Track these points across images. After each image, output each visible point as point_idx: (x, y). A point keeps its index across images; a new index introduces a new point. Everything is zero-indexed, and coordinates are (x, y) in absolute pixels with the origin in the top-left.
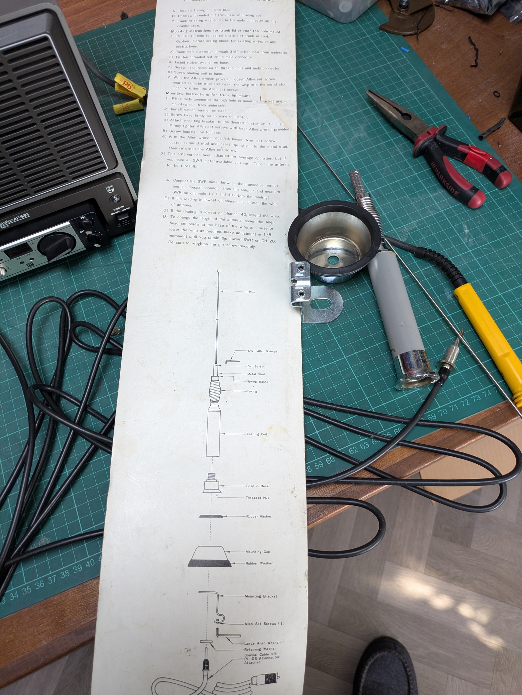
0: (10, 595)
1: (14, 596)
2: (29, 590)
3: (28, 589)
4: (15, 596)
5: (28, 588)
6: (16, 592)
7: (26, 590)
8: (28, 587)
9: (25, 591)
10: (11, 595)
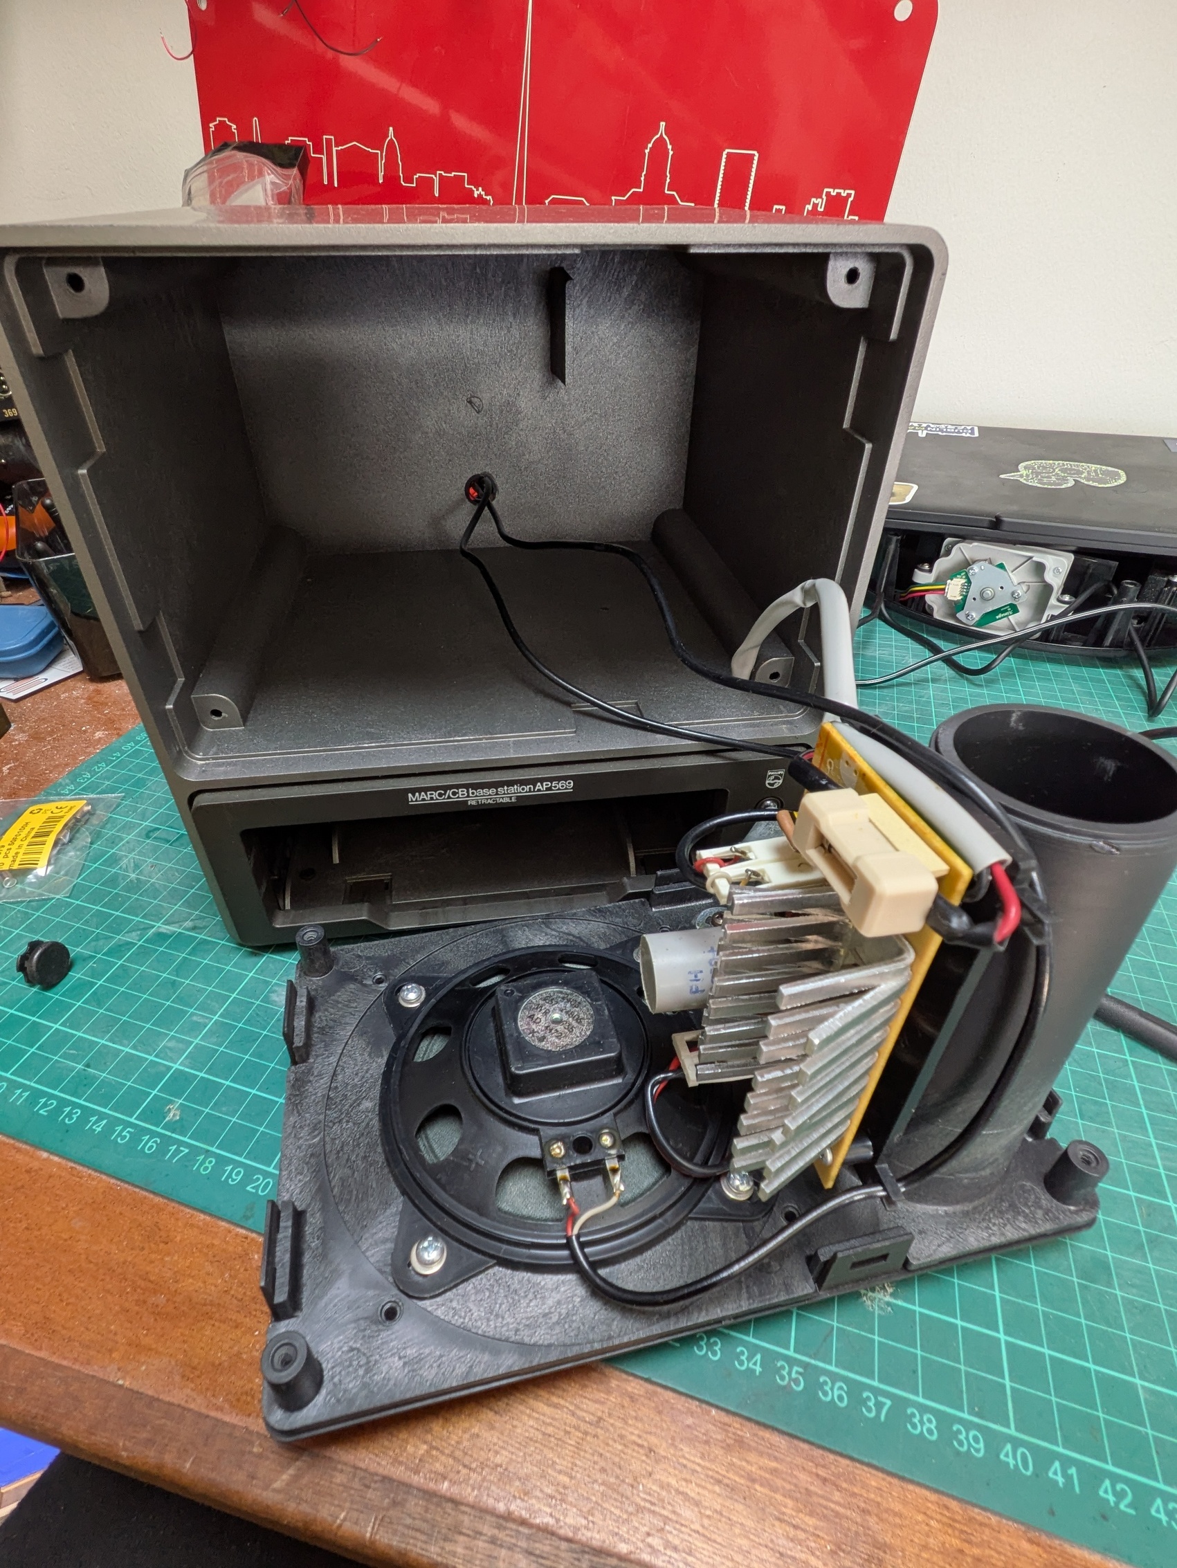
0: (739, 1350)
1: (749, 1359)
2: (797, 1382)
3: (794, 1375)
4: (751, 1365)
5: (797, 1372)
6: (758, 1357)
7: (790, 1373)
8: (795, 1369)
9: (785, 1373)
10: (742, 1353)
